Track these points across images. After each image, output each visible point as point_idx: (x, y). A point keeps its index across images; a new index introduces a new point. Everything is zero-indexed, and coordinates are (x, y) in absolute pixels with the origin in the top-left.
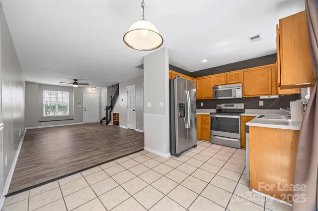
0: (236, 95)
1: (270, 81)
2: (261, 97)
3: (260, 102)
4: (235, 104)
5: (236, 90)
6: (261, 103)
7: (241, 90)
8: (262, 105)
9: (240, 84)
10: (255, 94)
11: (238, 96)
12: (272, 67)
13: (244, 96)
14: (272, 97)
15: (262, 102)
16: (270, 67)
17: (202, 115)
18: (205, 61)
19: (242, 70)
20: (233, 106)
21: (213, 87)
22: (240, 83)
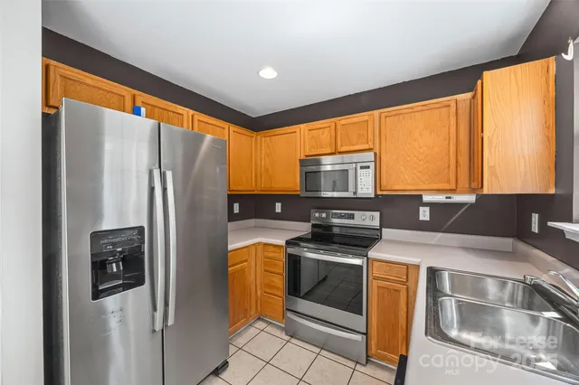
0: (359, 187)
1: (452, 148)
2: (426, 198)
3: (421, 209)
4: (356, 213)
5: (359, 171)
6: (424, 214)
7: (371, 171)
8: (427, 218)
9: (370, 156)
10: (409, 188)
11: (365, 191)
12: (460, 105)
13: (379, 193)
14: (457, 198)
15: (427, 209)
16: (453, 104)
17: (265, 244)
18: (268, 73)
19: (376, 113)
20: (352, 217)
21: (301, 161)
22: (370, 150)
